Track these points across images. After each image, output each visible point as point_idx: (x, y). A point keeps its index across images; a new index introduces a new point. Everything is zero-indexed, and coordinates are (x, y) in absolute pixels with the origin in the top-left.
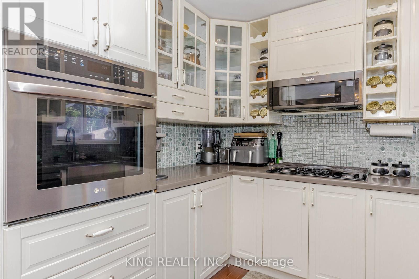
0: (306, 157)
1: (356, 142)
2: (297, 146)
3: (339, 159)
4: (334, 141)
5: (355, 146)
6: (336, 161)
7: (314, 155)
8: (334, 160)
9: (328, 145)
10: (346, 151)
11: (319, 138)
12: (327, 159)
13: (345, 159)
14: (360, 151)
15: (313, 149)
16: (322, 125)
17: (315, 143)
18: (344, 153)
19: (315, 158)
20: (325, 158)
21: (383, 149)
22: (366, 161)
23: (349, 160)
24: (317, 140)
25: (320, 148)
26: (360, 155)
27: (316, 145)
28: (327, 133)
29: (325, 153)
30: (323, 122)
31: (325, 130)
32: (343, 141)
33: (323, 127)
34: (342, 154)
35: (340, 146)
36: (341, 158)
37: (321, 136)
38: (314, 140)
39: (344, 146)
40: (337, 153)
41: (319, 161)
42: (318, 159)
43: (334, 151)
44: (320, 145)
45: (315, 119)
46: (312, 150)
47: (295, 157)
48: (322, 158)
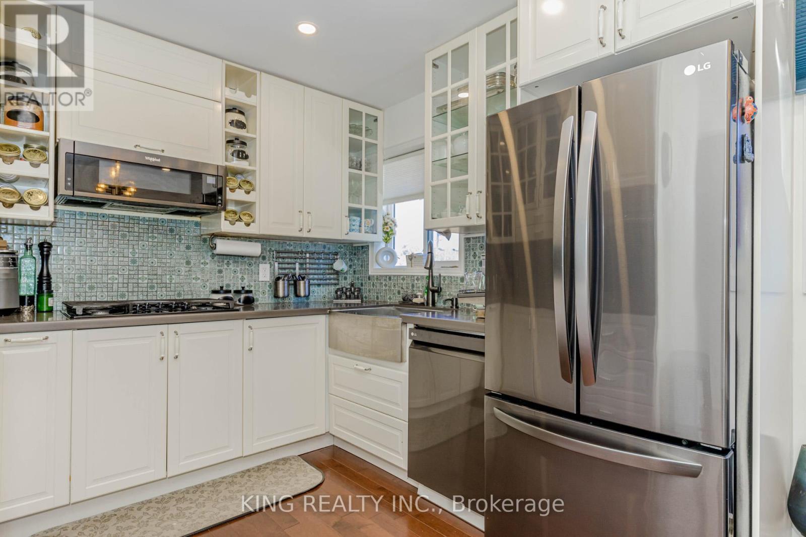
0: (105, 290)
1: (188, 263)
2: (84, 271)
3: (164, 289)
4: (156, 261)
5: (187, 269)
6: (158, 293)
7: (120, 285)
8: (156, 291)
9: (146, 268)
10: (173, 276)
11: (130, 255)
12: (144, 289)
13: (173, 289)
14: (194, 276)
15: (118, 274)
16: (135, 233)
17: (122, 263)
18: (171, 279)
19: (122, 290)
20: (140, 289)
21: (220, 271)
22: (201, 290)
23: (178, 289)
24: (126, 259)
25: (131, 273)
26: (194, 281)
27: (124, 268)
28: (143, 248)
29: (140, 281)
30: (136, 229)
31: (140, 242)
32: (169, 261)
33: (136, 238)
34: (168, 282)
35: (165, 268)
36: (166, 287)
37: (134, 253)
38: (120, 259)
39: (171, 269)
40: (160, 280)
41: (130, 294)
42: (128, 292)
43: (155, 277)
44: (131, 268)
45: (122, 223)
46: (116, 276)
47: (82, 290)
48: (136, 289)
